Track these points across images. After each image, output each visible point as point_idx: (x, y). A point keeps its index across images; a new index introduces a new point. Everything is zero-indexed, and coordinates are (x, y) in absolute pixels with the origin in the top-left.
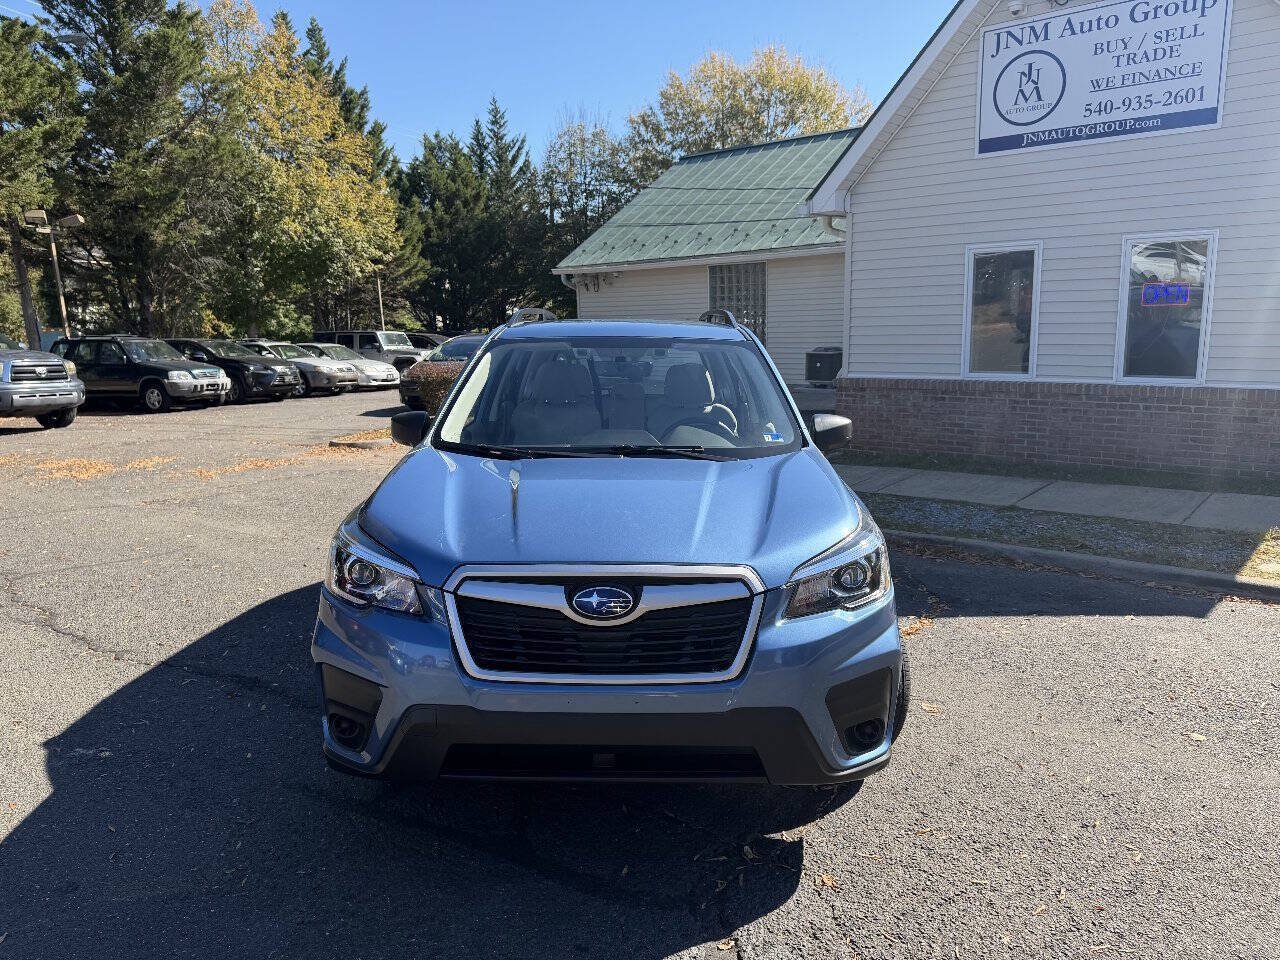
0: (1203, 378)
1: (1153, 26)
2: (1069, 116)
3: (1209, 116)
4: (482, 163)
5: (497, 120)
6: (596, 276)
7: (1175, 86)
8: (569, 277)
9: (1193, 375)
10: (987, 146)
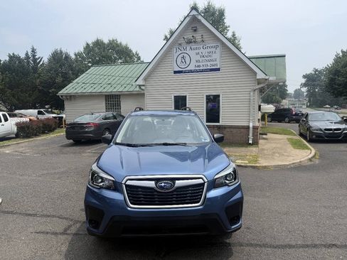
0: (221, 123)
1: (207, 50)
2: (192, 67)
3: (218, 70)
4: (28, 62)
5: (33, 51)
6: (71, 96)
7: (212, 63)
8: (62, 96)
9: (219, 122)
10: (175, 72)
